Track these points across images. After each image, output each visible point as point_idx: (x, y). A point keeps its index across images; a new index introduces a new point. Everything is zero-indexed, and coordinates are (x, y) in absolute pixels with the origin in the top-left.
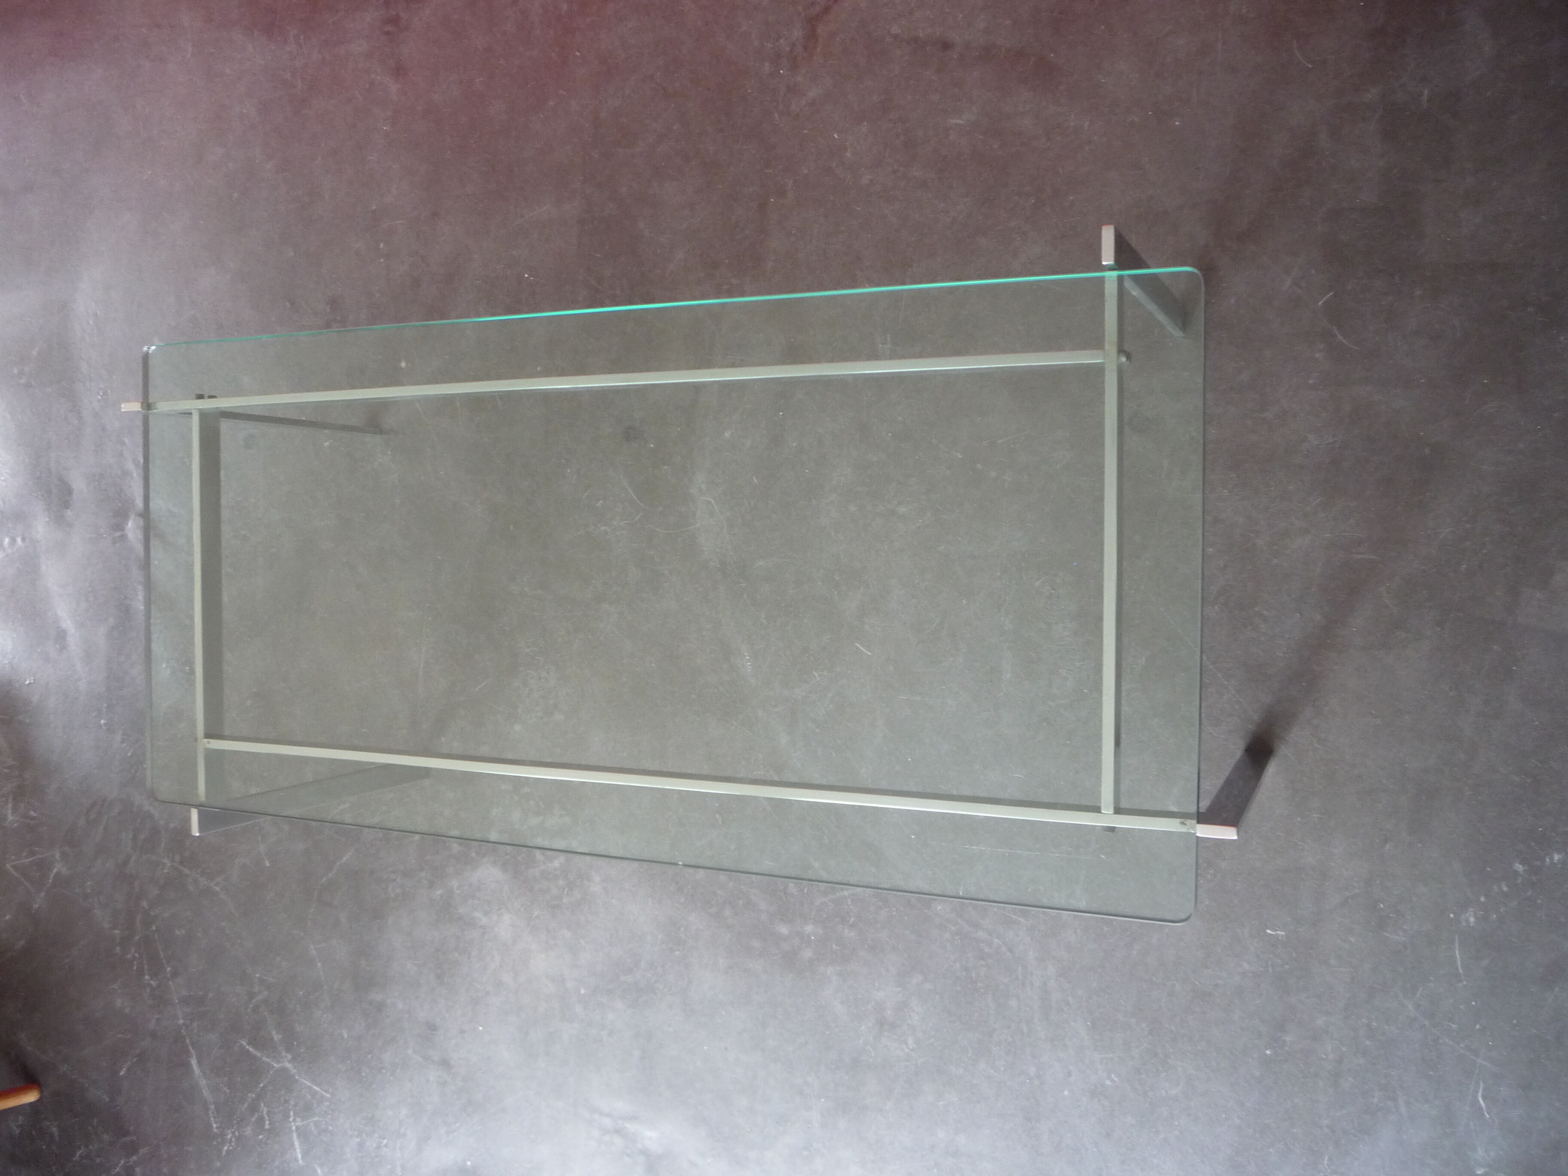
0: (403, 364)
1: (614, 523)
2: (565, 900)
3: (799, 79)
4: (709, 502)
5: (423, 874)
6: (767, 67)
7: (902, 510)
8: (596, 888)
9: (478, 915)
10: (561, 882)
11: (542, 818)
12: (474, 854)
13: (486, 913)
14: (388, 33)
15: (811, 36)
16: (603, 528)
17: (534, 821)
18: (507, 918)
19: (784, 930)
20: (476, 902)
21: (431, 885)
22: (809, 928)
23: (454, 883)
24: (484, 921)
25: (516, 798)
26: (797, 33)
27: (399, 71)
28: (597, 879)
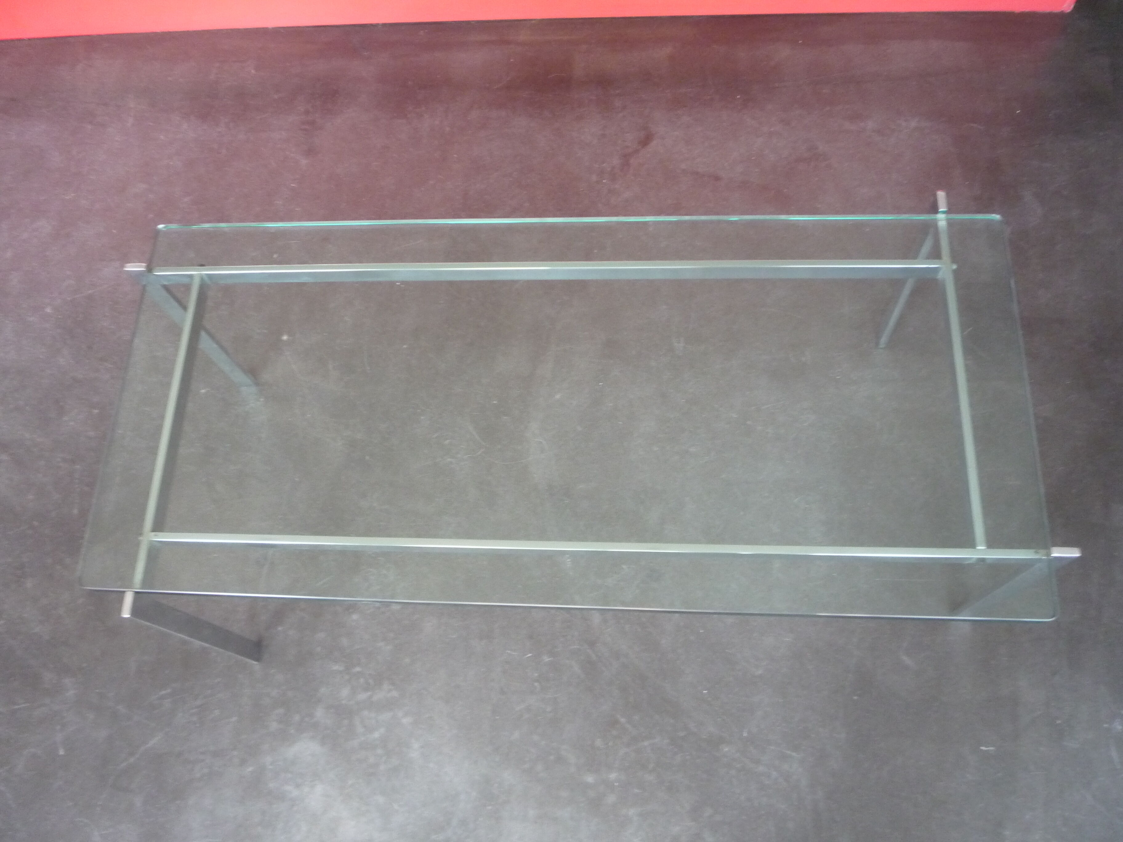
0: (285, 338)
1: (459, 456)
2: (382, 767)
3: (617, 186)
4: (541, 443)
5: (235, 753)
6: (594, 178)
7: (692, 450)
8: (415, 753)
9: (288, 788)
10: (379, 751)
11: (369, 693)
12: (292, 731)
13: (298, 786)
14: (305, 130)
15: (626, 164)
16: (449, 460)
17: (362, 696)
18: (319, 789)
19: (590, 779)
20: (289, 775)
21: (243, 762)
22: (613, 776)
23: (268, 760)
24: (295, 793)
25: (347, 677)
26: (616, 161)
27: (310, 152)
28: (416, 745)
